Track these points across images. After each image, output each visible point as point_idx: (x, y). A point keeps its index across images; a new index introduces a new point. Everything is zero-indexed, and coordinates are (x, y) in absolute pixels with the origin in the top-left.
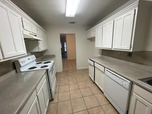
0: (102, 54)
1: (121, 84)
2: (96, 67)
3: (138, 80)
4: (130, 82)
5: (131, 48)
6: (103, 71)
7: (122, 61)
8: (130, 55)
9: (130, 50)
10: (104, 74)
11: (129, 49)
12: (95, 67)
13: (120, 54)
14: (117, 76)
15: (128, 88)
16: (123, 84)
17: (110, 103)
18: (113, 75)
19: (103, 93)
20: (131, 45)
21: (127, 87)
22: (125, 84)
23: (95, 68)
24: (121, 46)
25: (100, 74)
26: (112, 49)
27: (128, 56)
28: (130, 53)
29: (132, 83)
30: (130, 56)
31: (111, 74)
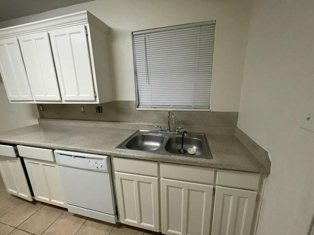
0: (42, 117)
1: (96, 168)
2: (27, 158)
3: (116, 148)
4: (107, 158)
5: (96, 97)
6: (53, 161)
7: (91, 124)
8: (100, 110)
9: (95, 101)
10: (56, 166)
11: (93, 99)
12: (22, 159)
13: (83, 111)
14: (84, 157)
15: (107, 169)
16: (97, 168)
17: (88, 218)
18: (76, 158)
19: (66, 210)
20: (95, 92)
21: (105, 169)
22: (101, 165)
23: (25, 161)
24: (79, 94)
25: (44, 171)
26: (61, 101)
27: (97, 112)
28: (99, 107)
29: (110, 157)
30: (99, 112)
31: (73, 157)
